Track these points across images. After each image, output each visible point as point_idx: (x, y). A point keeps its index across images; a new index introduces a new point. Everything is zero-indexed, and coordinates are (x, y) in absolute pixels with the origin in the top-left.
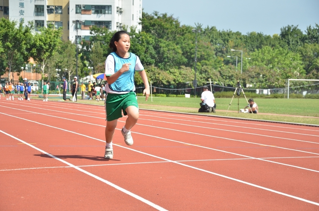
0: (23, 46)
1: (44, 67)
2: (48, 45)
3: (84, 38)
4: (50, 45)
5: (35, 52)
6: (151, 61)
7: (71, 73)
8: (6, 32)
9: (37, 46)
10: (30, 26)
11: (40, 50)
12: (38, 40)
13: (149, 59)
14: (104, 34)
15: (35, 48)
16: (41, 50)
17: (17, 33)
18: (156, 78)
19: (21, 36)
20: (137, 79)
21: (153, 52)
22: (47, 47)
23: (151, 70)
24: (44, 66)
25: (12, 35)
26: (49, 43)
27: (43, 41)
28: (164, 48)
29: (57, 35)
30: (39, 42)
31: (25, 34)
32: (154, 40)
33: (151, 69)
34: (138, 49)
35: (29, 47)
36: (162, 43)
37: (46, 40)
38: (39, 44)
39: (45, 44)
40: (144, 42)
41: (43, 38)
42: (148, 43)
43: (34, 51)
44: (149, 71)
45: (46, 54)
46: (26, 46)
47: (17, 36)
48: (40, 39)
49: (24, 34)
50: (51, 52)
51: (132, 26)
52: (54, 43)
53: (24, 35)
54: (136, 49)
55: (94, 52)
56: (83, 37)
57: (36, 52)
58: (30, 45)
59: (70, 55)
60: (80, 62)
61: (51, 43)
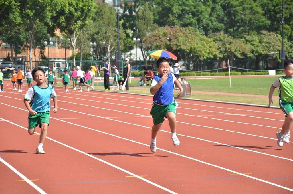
0: (47, 13)
1: (75, 42)
4: (82, 10)
5: (63, 22)
6: (218, 27)
7: (111, 47)
9: (66, 13)
11: (70, 18)
12: (67, 5)
13: (217, 24)
15: (64, 15)
18: (227, 50)
20: (200, 53)
22: (79, 13)
23: (219, 39)
24: (75, 40)
27: (74, 6)
28: (237, 8)
30: (68, 8)
34: (200, 11)
35: (55, 15)
37: (77, 5)
38: (69, 10)
39: (76, 10)
41: (73, 2)
43: (62, 19)
44: (217, 40)
45: (78, 23)
46: (51, 14)
48: (69, 4)
50: (84, 20)
52: (88, 8)
54: (198, 11)
55: (140, 18)
58: (57, 12)
59: (109, 24)
60: (122, 33)
61: (84, 7)
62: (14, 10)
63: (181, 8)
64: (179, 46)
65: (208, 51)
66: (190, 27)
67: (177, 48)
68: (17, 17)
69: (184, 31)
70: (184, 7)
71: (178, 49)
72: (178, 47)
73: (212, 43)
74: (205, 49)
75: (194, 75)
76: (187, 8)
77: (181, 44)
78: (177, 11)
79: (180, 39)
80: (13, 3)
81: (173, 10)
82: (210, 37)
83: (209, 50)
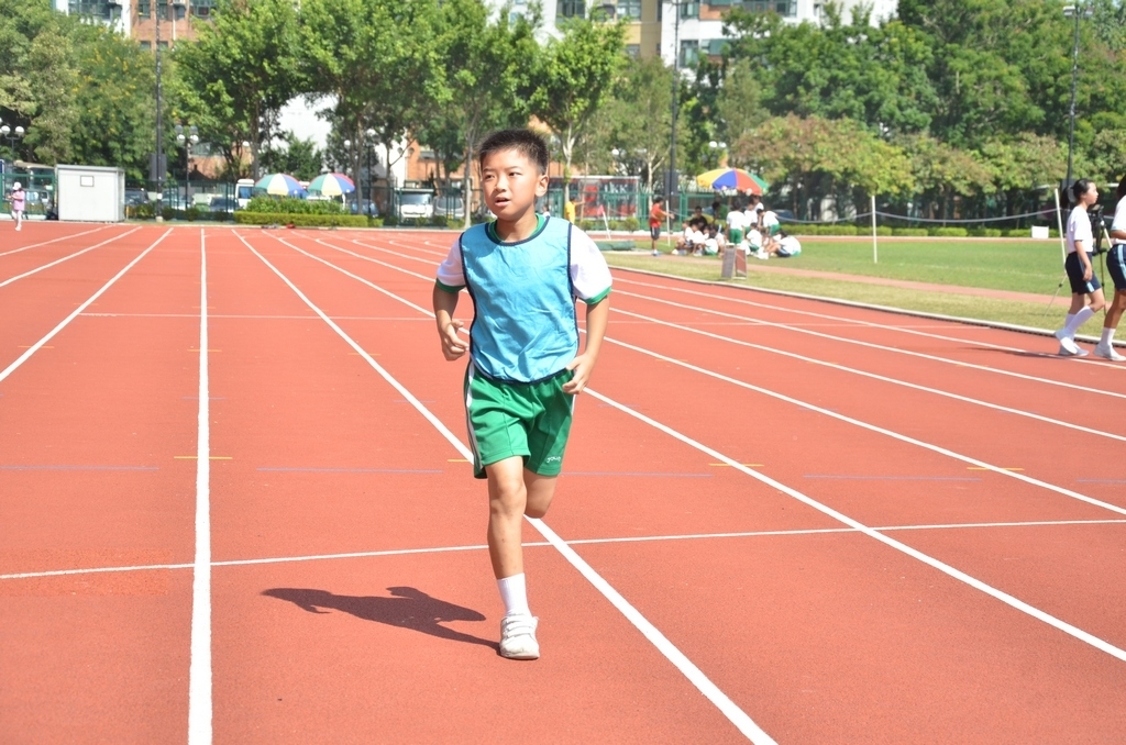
0: (509, 79)
1: (570, 146)
2: (584, 75)
3: (708, 48)
4: (591, 76)
5: (543, 100)
6: (917, 120)
7: (655, 162)
8: (461, 39)
9: (551, 81)
10: (531, 17)
11: (560, 94)
12: (555, 61)
13: (913, 114)
14: (767, 34)
15: (546, 84)
16: (563, 91)
17: (490, 43)
18: (934, 175)
19: (503, 50)
20: (867, 181)
21: (929, 90)
22: (583, 80)
23: (916, 150)
24: (571, 143)
25: (477, 47)
26: (589, 68)
27: (570, 63)
28: (966, 76)
29: (613, 42)
30: (556, 67)
31: (518, 42)
32: (930, 49)
33: (917, 146)
34: (874, 81)
35: (526, 83)
36: (958, 59)
37: (579, 60)
38: (559, 74)
39: (575, 73)
40: (898, 57)
41: (570, 53)
42: (910, 59)
43: (540, 93)
44: (912, 152)
45: (579, 104)
46: (517, 80)
47: (494, 50)
48: (560, 59)
49: (513, 43)
50: (594, 97)
51: (858, 5)
52: (603, 69)
53: (511, 47)
54: (868, 82)
55: (729, 93)
56: (706, 44)
57: (546, 97)
58: (531, 77)
59: (653, 108)
60: (683, 128)
61: (593, 67)
62: (433, 72)
63: (827, 74)
64: (819, 162)
65: (887, 177)
66: (847, 120)
67: (813, 166)
68: (441, 87)
69: (831, 129)
70: (835, 72)
71: (814, 169)
72: (814, 163)
73: (899, 157)
74: (881, 171)
75: (851, 234)
76: (842, 75)
77: (823, 159)
78: (819, 80)
79: (821, 146)
80: (432, 54)
81: (808, 77)
82: (894, 144)
83: (891, 175)
